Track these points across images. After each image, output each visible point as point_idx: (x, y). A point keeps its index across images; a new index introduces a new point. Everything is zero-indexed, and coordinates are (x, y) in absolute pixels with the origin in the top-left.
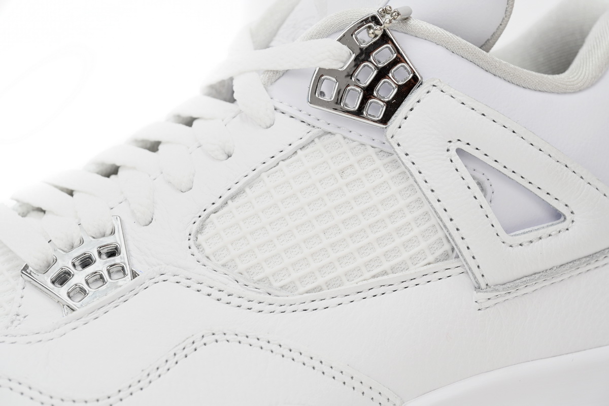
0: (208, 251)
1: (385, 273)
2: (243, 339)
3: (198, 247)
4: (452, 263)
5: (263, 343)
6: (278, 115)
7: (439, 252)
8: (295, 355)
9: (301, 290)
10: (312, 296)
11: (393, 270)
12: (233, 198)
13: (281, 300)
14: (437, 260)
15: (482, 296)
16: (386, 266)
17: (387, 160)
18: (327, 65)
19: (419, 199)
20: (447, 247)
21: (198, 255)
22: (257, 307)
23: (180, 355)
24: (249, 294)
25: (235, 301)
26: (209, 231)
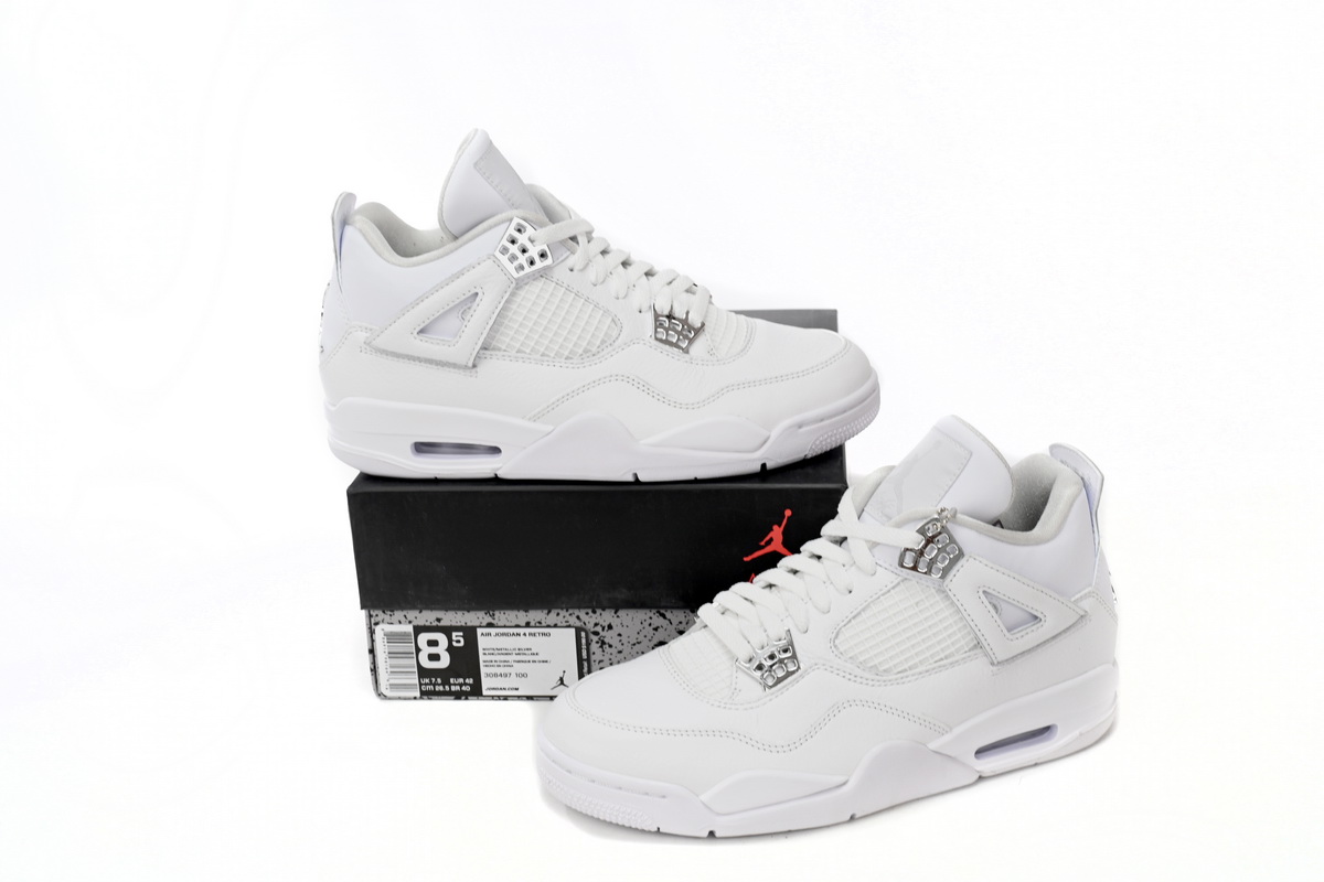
0: (841, 650)
1: (942, 659)
2: (865, 703)
3: (835, 646)
4: (979, 651)
5: (876, 705)
6: (878, 567)
7: (972, 645)
8: (894, 711)
9: (895, 671)
10: (900, 675)
11: (946, 658)
12: (854, 618)
13: (884, 678)
14: (970, 650)
15: (995, 668)
16: (942, 655)
17: (943, 595)
18: (909, 547)
19: (965, 625)
20: (975, 642)
21: (836, 652)
22: (871, 683)
23: (832, 715)
24: (866, 675)
25: (859, 680)
26: (841, 637)
